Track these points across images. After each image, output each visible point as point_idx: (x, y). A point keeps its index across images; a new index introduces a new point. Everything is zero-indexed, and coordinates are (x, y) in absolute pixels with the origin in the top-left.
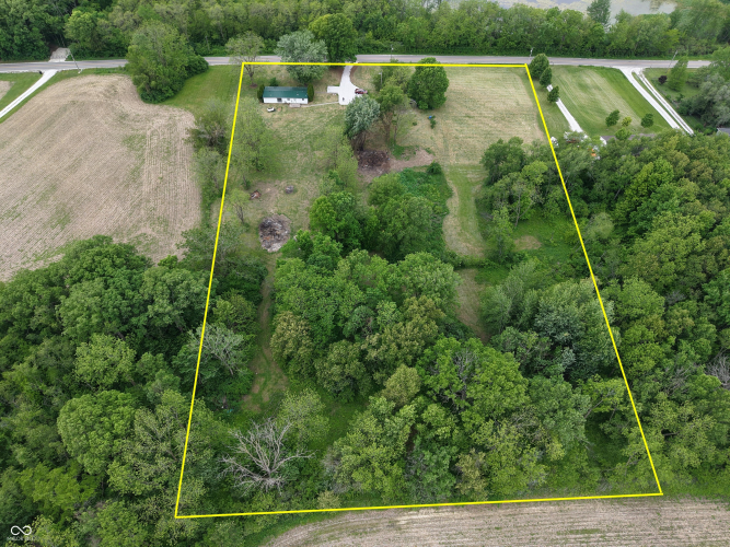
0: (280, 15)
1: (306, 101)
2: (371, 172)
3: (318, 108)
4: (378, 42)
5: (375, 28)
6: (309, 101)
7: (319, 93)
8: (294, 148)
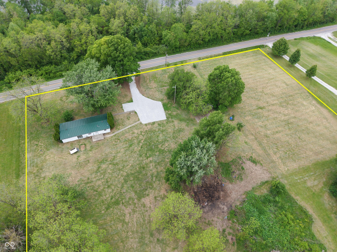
0: (53, 43)
1: (108, 130)
2: (216, 211)
3: (123, 134)
4: (148, 49)
5: (141, 37)
6: (111, 128)
7: (118, 116)
8: (117, 203)
